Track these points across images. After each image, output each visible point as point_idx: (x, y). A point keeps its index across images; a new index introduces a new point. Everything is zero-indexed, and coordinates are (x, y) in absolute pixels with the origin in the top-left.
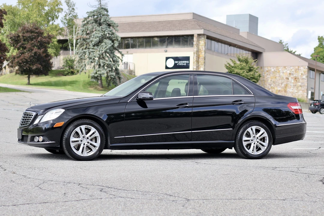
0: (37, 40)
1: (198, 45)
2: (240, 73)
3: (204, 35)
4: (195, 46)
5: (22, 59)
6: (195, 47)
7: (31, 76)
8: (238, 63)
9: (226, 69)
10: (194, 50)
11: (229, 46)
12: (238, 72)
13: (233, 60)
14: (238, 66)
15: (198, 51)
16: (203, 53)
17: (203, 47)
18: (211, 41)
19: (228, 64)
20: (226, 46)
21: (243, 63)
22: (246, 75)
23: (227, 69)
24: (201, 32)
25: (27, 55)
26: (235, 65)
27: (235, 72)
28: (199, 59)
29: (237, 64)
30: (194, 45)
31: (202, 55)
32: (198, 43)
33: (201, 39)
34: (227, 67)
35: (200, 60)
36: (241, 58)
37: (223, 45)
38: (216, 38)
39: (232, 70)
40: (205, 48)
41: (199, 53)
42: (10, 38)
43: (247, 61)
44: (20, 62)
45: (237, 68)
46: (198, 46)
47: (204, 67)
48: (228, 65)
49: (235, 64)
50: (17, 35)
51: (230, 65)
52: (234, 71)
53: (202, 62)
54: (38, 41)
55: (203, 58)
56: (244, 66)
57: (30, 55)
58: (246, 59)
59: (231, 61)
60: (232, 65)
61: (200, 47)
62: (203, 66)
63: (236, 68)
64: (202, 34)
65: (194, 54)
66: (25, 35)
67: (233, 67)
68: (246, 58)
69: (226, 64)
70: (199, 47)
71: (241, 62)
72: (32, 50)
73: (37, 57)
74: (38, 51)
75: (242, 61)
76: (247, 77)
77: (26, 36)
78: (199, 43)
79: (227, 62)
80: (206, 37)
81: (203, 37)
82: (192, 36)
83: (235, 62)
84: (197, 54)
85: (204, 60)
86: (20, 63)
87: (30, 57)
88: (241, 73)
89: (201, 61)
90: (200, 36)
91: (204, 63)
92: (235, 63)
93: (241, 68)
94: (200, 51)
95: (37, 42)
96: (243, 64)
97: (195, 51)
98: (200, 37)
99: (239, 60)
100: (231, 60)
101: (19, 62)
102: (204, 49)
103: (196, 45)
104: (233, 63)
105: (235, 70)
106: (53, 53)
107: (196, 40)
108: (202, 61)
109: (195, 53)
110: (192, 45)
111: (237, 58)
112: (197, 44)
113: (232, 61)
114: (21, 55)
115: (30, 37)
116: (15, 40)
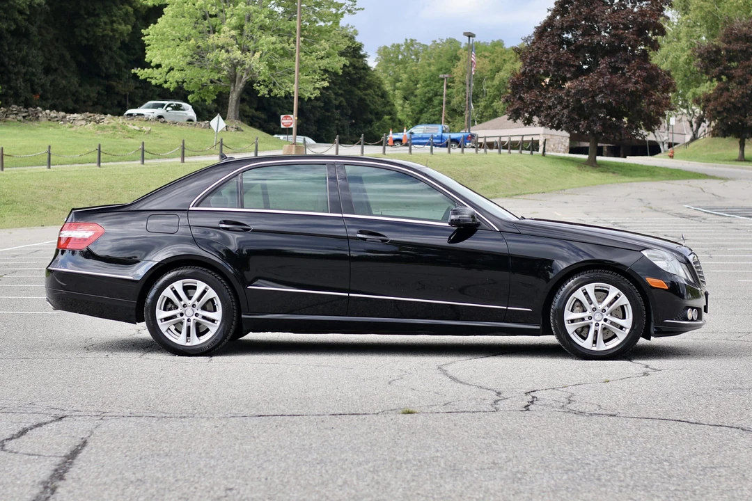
5: (722, 104)
7: (746, 140)
25: (736, 91)
42: (699, 56)
44: (719, 109)
50: (714, 49)
57: (743, 93)
66: (731, 47)
72: (747, 81)
77: (733, 51)
86: (719, 113)
87: (743, 97)
101: (716, 109)
114: (721, 95)
115: (741, 51)
116: (711, 61)
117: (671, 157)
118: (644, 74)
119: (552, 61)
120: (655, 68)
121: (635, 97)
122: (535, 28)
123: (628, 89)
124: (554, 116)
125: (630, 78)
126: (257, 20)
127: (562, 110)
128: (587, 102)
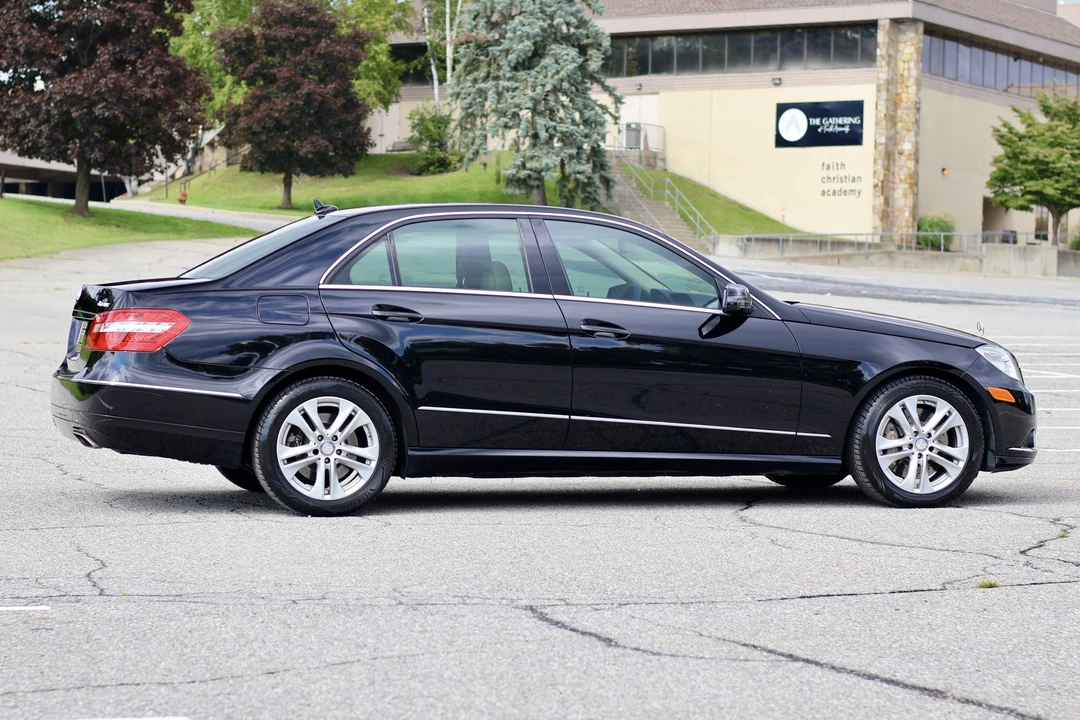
0: (312, 52)
1: (891, 59)
2: (1047, 160)
3: (914, 21)
4: (884, 63)
5: (260, 120)
6: (881, 67)
7: (294, 177)
8: (1042, 120)
9: (996, 143)
10: (879, 79)
11: (1011, 59)
12: (1041, 157)
13: (1025, 111)
14: (1043, 134)
15: (892, 83)
16: (913, 89)
17: (912, 65)
18: (941, 40)
19: (1005, 125)
20: (1002, 59)
21: (1059, 123)
22: (1069, 166)
23: (1000, 143)
24: (905, 10)
25: (281, 102)
26: (1029, 129)
27: (1031, 157)
28: (895, 111)
29: (1039, 124)
30: (879, 59)
31: (909, 94)
32: (892, 52)
33: (903, 38)
34: (1002, 137)
35: (899, 112)
36: (1051, 103)
37: (990, 55)
38: (962, 32)
39: (1018, 150)
40: (918, 69)
41: (896, 88)
42: (222, 46)
43: (1074, 114)
44: (257, 129)
45: (1038, 139)
46: (893, 62)
47: (913, 140)
48: (1004, 130)
49: (1029, 126)
50: (244, 36)
51: (1011, 130)
52: (1026, 153)
53: (907, 119)
54: (319, 54)
55: (912, 106)
56: (1062, 132)
57: (291, 104)
58: (1070, 109)
59: (1016, 114)
60: (1021, 129)
61: (901, 65)
62: (913, 133)
63: (1035, 141)
64: (908, 18)
65: (879, 91)
66: (272, 33)
67: (1021, 138)
68: (1070, 105)
69: (998, 124)
70: (896, 65)
71: (1052, 120)
72: (298, 86)
73: (316, 112)
74: (318, 90)
75: (1055, 115)
76: (1072, 174)
77: (275, 39)
78: (897, 51)
79: (999, 118)
80: (921, 28)
81: (913, 29)
82: (872, 25)
83: (1030, 117)
84: (888, 91)
85: (914, 111)
86: (255, 134)
87: (290, 111)
88: (1050, 159)
89: (904, 116)
90: (902, 27)
91: (917, 122)
92: (1031, 122)
93: (1052, 140)
94: (900, 80)
95: (315, 56)
96: (1057, 126)
97: (882, 82)
98: (899, 30)
99: (1046, 110)
100: (1015, 110)
101: (250, 128)
102: (914, 72)
103: (887, 59)
104: (1022, 122)
105: (1029, 149)
106: (373, 93)
107: (887, 40)
108: (907, 115)
109: (883, 87)
110: (869, 58)
111: (1038, 104)
112: (889, 56)
113: (1021, 115)
114: (257, 106)
115: (288, 40)
116: (240, 53)
117: (182, 201)
118: (167, 72)
119: (22, 50)
120: (179, 62)
123: (142, 96)
124: (26, 136)
125: (144, 78)
127: (38, 126)
128: (80, 115)
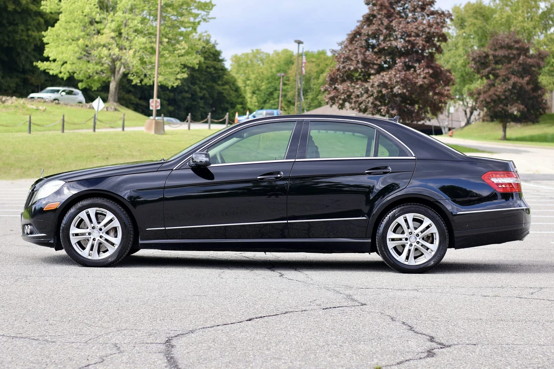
0: (517, 62)
5: (490, 96)
7: (508, 124)
25: (501, 88)
42: (473, 60)
44: (488, 100)
50: (484, 55)
54: (520, 64)
57: (506, 88)
66: (497, 53)
72: (509, 79)
73: (517, 92)
74: (519, 81)
77: (498, 56)
86: (488, 103)
87: (505, 91)
95: (518, 64)
101: (486, 100)
106: (552, 83)
114: (489, 89)
115: (505, 57)
116: (482, 62)
117: (451, 136)
118: (431, 71)
119: (360, 61)
120: (439, 67)
121: (424, 89)
122: (347, 35)
123: (417, 83)
124: (362, 103)
125: (420, 74)
126: (131, 25)
127: (367, 98)
128: (387, 92)
